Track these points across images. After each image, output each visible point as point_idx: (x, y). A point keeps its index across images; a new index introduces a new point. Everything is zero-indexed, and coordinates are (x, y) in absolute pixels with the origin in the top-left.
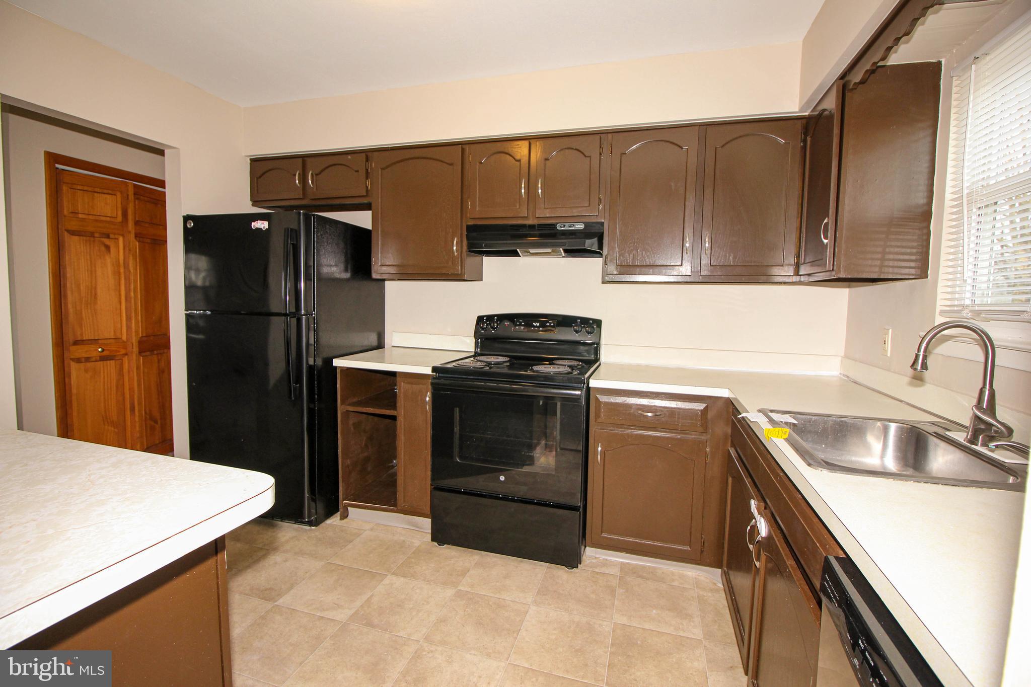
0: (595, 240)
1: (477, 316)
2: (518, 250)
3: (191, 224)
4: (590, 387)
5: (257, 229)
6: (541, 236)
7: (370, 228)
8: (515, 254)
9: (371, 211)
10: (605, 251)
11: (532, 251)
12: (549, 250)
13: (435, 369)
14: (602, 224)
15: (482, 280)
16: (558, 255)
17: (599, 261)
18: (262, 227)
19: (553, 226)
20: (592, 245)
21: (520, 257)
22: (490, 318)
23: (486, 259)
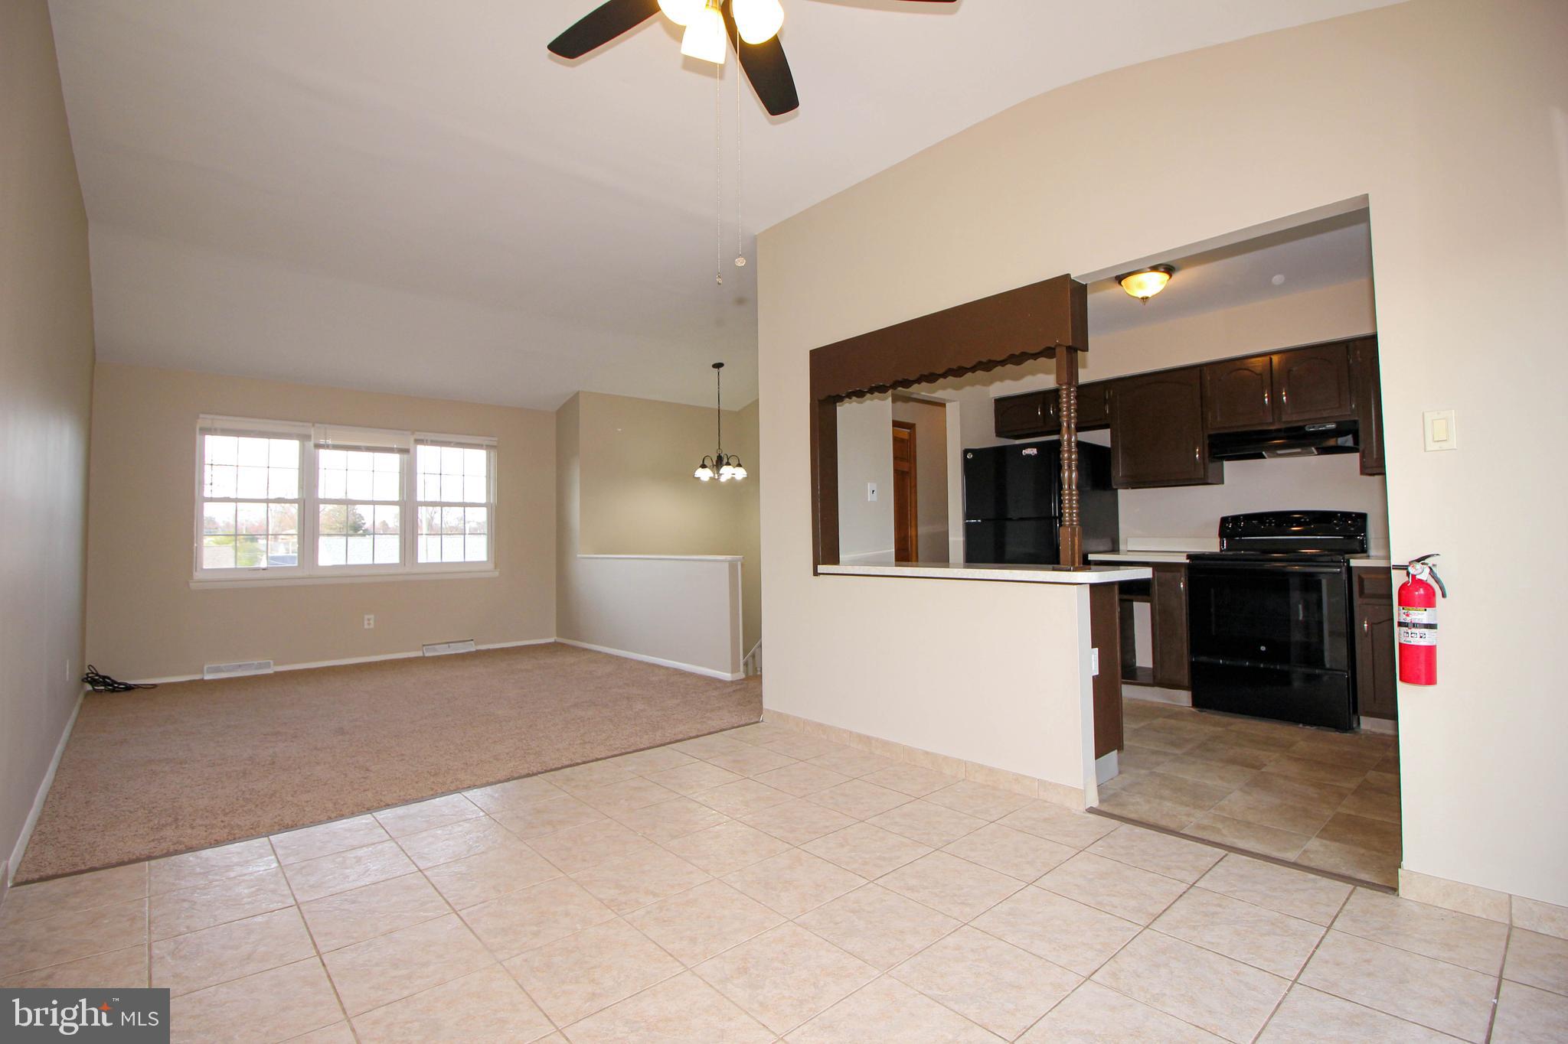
0: (1350, 437)
1: (1221, 516)
2: (1264, 453)
3: (970, 456)
4: (1352, 567)
5: (1027, 455)
6: (1288, 438)
7: (1109, 446)
8: (1261, 457)
9: (1109, 430)
10: (1361, 446)
11: (1279, 452)
12: (1299, 450)
13: (1189, 557)
14: (1355, 422)
15: (1223, 483)
16: (1311, 453)
17: (1357, 456)
18: (1031, 453)
19: (1302, 428)
20: (1346, 442)
21: (1264, 458)
22: (1235, 519)
23: (1226, 463)
